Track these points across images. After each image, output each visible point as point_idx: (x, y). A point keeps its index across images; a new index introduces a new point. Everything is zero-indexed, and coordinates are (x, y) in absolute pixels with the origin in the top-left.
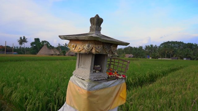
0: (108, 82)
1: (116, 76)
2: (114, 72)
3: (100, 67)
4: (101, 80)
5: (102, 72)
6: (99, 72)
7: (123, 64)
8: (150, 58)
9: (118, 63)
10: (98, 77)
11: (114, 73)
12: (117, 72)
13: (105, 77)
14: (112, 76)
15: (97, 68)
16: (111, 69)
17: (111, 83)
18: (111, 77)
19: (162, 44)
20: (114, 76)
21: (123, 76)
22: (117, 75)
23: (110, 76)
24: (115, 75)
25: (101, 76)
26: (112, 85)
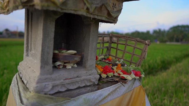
0: (100, 92)
1: (119, 74)
2: (116, 65)
3: (75, 54)
4: (79, 88)
5: (85, 67)
6: (76, 66)
7: (135, 48)
8: (158, 43)
9: (126, 45)
10: (67, 81)
11: (115, 68)
12: (123, 65)
13: (90, 81)
14: (110, 74)
15: (65, 56)
16: (111, 57)
17: (107, 94)
18: (107, 77)
19: (171, 28)
20: (116, 74)
21: (136, 75)
22: (121, 73)
23: (104, 76)
24: (117, 71)
25: (78, 77)
26: (109, 98)
